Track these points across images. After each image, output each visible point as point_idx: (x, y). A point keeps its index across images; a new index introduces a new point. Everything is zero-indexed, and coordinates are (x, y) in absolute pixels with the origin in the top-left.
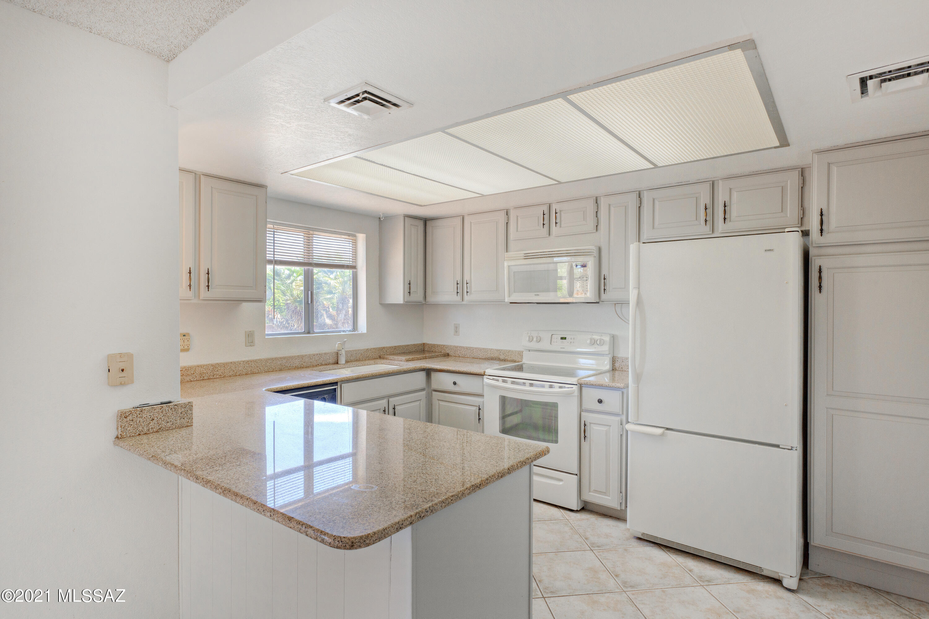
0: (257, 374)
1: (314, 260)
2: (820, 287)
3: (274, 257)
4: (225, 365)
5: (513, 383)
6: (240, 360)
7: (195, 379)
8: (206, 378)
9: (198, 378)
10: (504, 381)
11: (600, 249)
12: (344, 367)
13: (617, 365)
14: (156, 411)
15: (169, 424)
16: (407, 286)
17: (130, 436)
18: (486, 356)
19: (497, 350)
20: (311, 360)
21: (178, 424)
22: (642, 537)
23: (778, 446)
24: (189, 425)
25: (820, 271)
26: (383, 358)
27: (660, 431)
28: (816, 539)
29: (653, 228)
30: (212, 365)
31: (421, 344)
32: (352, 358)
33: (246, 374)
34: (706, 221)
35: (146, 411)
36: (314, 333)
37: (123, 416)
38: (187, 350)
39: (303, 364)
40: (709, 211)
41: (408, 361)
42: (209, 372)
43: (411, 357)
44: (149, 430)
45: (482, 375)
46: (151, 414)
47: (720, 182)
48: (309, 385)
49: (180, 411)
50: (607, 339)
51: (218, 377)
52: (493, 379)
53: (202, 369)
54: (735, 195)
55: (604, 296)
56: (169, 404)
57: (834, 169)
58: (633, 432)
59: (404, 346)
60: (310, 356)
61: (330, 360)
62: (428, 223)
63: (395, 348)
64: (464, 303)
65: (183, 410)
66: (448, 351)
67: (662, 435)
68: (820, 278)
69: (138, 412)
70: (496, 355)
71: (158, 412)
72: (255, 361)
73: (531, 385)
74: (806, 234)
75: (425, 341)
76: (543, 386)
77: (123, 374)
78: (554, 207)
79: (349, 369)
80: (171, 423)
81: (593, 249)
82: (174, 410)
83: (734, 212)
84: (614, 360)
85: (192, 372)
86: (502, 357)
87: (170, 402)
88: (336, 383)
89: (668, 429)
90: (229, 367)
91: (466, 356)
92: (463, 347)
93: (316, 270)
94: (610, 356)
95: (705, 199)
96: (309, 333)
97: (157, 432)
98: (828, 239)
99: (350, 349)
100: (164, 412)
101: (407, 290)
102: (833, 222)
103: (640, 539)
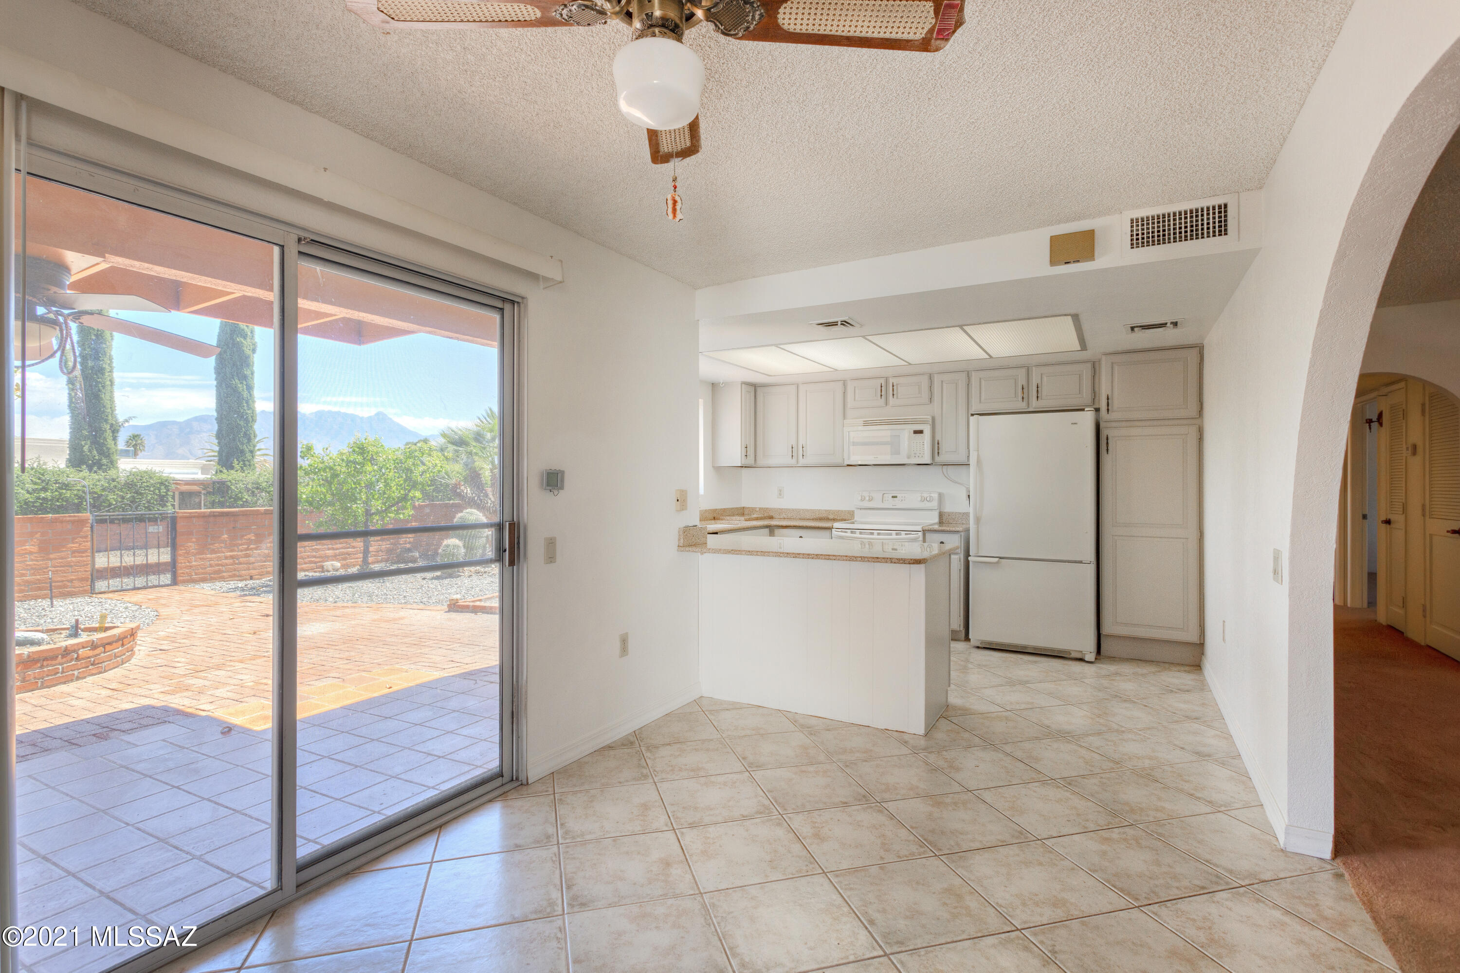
2: (1107, 450)
5: (861, 533)
10: (852, 532)
11: (933, 419)
13: (944, 518)
16: (744, 450)
18: (814, 516)
22: (980, 646)
23: (1081, 562)
25: (1107, 439)
26: (718, 519)
27: (997, 559)
28: (1106, 629)
29: (980, 402)
34: (1023, 398)
37: (683, 531)
40: (1025, 390)
45: (830, 529)
47: (1034, 368)
50: (935, 496)
52: (842, 532)
54: (1045, 379)
55: (937, 459)
57: (1116, 368)
58: (974, 562)
62: (759, 389)
63: (723, 510)
64: (798, 465)
66: (772, 514)
67: (997, 563)
68: (1107, 443)
70: (824, 515)
73: (879, 534)
74: (1097, 410)
76: (891, 534)
78: (891, 381)
81: (929, 418)
83: (1044, 391)
84: (941, 515)
89: (1000, 558)
91: (792, 518)
92: (789, 510)
94: (938, 511)
95: (1022, 381)
98: (1113, 416)
101: (744, 454)
102: (1116, 403)
103: (978, 647)
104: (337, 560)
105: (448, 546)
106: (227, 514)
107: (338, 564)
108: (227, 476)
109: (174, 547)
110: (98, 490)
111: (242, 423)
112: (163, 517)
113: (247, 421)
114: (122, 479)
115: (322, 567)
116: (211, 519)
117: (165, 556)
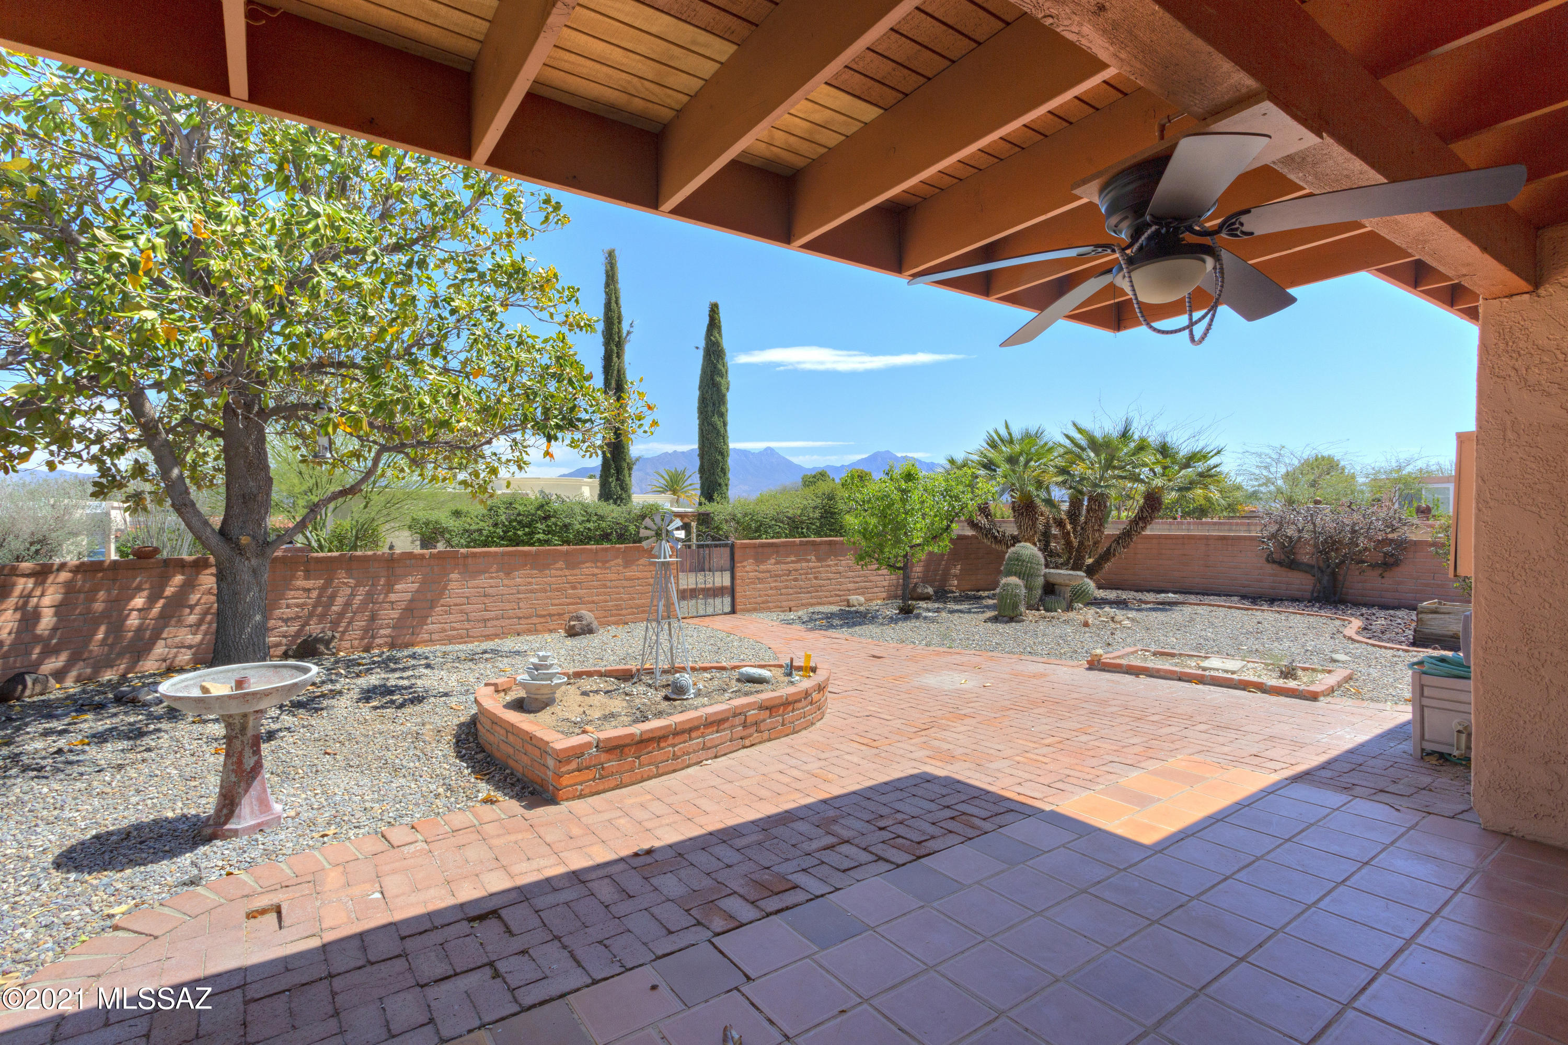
104: (862, 594)
105: (1008, 585)
106: (772, 545)
107: (862, 599)
108: (709, 508)
109: (732, 571)
110: (622, 521)
111: (720, 458)
112: (726, 545)
113: (722, 454)
114: (637, 511)
115: (848, 601)
116: (760, 550)
117: (727, 582)
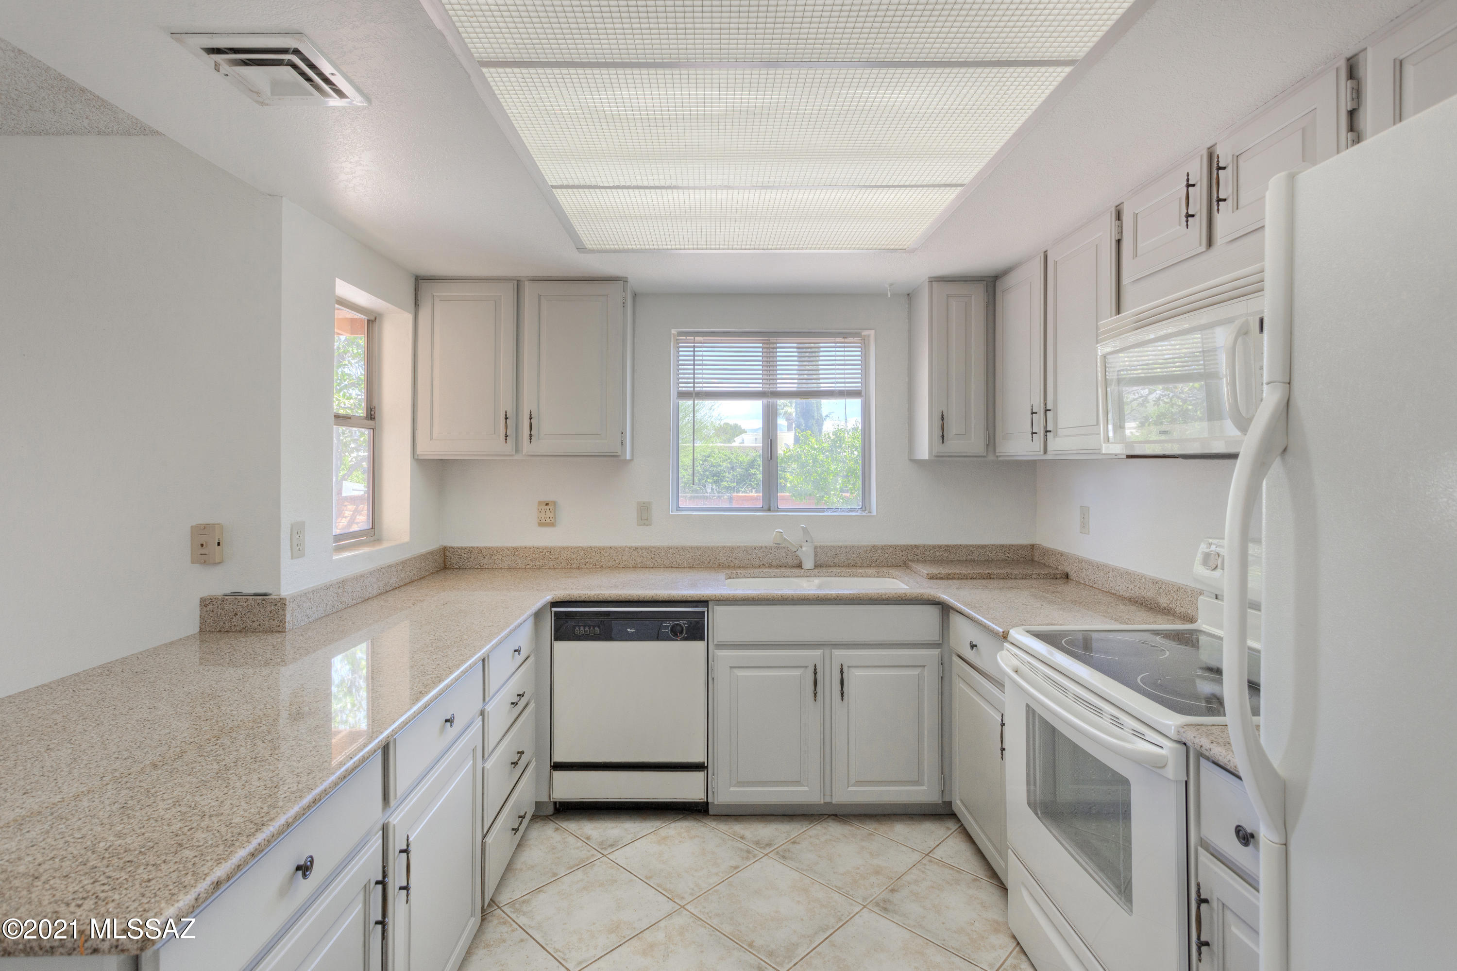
0: (651, 569)
1: (778, 385)
3: (694, 387)
4: (601, 550)
6: (624, 545)
7: (560, 566)
8: (574, 566)
9: (564, 565)
12: (808, 574)
14: (240, 604)
15: (255, 625)
16: (937, 423)
17: (210, 631)
18: (1133, 592)
19: (1155, 582)
20: (749, 557)
21: (267, 626)
24: (280, 630)
26: (906, 567)
30: (583, 549)
31: (1023, 547)
32: (836, 560)
33: (635, 567)
35: (228, 602)
36: (778, 510)
37: (205, 603)
38: (552, 525)
39: (734, 561)
41: (932, 577)
42: (579, 558)
43: (944, 570)
44: (231, 627)
45: (1002, 639)
46: (234, 607)
48: (641, 599)
49: (269, 609)
51: (591, 566)
53: (569, 553)
56: (265, 597)
59: (972, 546)
60: (746, 550)
61: (788, 560)
63: (948, 548)
64: (1048, 457)
65: (273, 608)
69: (219, 602)
71: (242, 606)
72: (648, 549)
75: (1037, 540)
77: (203, 551)
79: (817, 581)
80: (258, 623)
82: (261, 606)
85: (556, 556)
86: (1163, 601)
87: (265, 595)
88: (704, 603)
90: (607, 554)
91: (1096, 586)
93: (780, 402)
96: (769, 510)
97: (240, 632)
99: (832, 544)
100: (250, 607)
101: (938, 433)
